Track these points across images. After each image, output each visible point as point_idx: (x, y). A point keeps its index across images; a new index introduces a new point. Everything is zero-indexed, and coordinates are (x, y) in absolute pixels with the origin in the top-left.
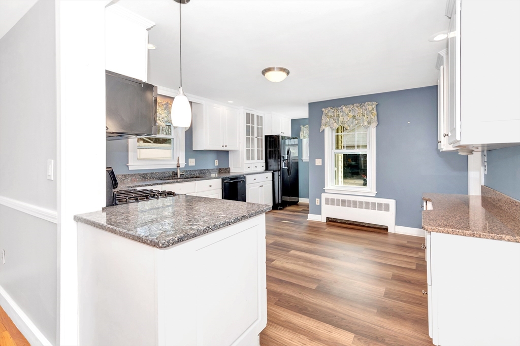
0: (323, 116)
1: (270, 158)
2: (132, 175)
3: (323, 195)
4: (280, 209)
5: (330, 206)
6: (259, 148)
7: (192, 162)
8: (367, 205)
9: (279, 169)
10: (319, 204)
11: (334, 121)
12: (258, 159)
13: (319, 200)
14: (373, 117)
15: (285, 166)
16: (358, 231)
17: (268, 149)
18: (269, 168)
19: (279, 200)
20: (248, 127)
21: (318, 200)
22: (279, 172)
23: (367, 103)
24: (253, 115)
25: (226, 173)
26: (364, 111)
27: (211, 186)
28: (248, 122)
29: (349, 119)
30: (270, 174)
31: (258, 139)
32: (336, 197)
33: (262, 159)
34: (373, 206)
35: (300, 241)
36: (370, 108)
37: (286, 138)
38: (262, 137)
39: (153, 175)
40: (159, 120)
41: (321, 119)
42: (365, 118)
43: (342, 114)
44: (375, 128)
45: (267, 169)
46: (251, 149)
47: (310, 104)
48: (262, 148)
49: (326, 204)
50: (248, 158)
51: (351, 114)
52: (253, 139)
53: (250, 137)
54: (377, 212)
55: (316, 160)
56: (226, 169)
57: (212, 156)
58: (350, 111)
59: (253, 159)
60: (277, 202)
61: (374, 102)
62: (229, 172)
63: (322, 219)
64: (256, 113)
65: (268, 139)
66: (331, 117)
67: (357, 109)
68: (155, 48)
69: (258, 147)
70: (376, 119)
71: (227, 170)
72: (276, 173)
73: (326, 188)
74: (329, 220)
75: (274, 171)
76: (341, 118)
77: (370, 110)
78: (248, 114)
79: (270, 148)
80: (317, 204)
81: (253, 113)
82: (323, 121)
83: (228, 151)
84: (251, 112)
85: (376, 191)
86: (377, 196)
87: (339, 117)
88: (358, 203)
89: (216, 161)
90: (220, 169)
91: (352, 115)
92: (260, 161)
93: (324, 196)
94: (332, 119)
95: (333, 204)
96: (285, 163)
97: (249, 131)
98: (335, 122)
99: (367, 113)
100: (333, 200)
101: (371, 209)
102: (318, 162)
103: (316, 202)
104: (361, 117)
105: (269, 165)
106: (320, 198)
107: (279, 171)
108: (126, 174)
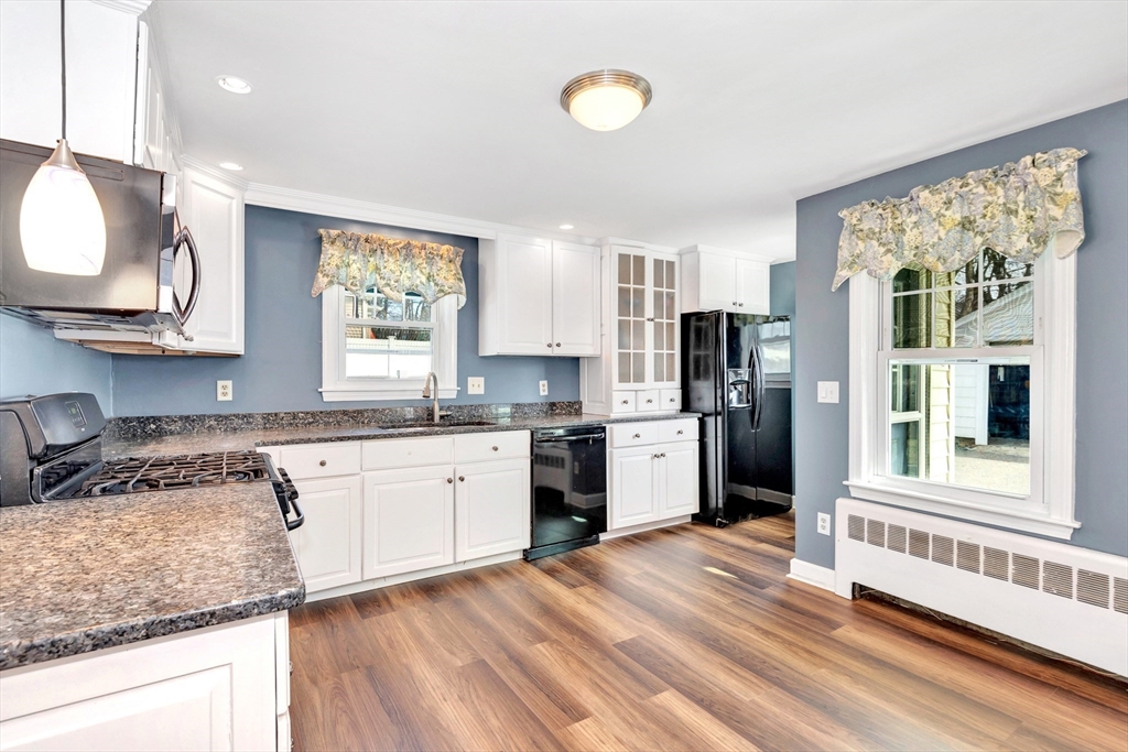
0: (845, 234)
1: (697, 377)
2: (329, 414)
3: (840, 502)
4: (721, 526)
5: (864, 547)
6: (660, 349)
7: (476, 386)
8: (1026, 571)
9: (719, 409)
10: (827, 532)
11: (882, 250)
12: (658, 378)
13: (828, 517)
14: (1056, 212)
15: (740, 401)
16: (977, 666)
17: (692, 353)
18: (695, 404)
19: (717, 499)
20: (623, 293)
21: (823, 519)
22: (719, 418)
23: (1028, 159)
24: (640, 261)
25: (570, 414)
26: (1012, 193)
27: (496, 449)
28: (623, 277)
29: (942, 233)
30: (691, 424)
31: (658, 327)
32: (889, 517)
33: (671, 378)
34: (1059, 579)
35: (718, 659)
36: (1045, 176)
37: (759, 320)
38: (671, 316)
39: (378, 415)
40: (389, 285)
41: (836, 247)
42: (1019, 221)
43: (914, 218)
44: (1072, 259)
45: (686, 407)
46: (632, 351)
47: (803, 205)
48: (671, 347)
49: (851, 536)
50: (624, 378)
51: (955, 214)
52: (640, 327)
53: (632, 318)
54: (1073, 605)
55: (820, 383)
56: (570, 404)
57: (537, 370)
58: (949, 203)
59: (640, 378)
60: (713, 504)
61: (1062, 151)
62: (578, 412)
63: (836, 583)
64: (653, 252)
65: (693, 323)
66: (871, 235)
67: (981, 190)
68: (248, 90)
69: (658, 345)
70: (1075, 216)
71: (575, 408)
72: (710, 421)
73: (852, 481)
74: (860, 592)
75: (705, 415)
76: (910, 237)
77: (1043, 184)
78: (623, 259)
79: (698, 346)
80: (820, 530)
81: (639, 253)
82: (844, 254)
83: (576, 360)
84: (633, 252)
85: (1077, 518)
86: (1078, 539)
87: (903, 231)
88: (982, 557)
89: (541, 383)
90: (553, 405)
91: (958, 217)
92: (665, 384)
93: (844, 507)
94: (875, 243)
95: (876, 539)
96: (740, 394)
97: (628, 302)
98: (889, 251)
99: (1027, 203)
100: (876, 527)
101: (1047, 590)
102: (828, 392)
103: (820, 523)
104: (1000, 217)
105: (693, 395)
106: (832, 512)
107: (717, 414)
108: (315, 409)
